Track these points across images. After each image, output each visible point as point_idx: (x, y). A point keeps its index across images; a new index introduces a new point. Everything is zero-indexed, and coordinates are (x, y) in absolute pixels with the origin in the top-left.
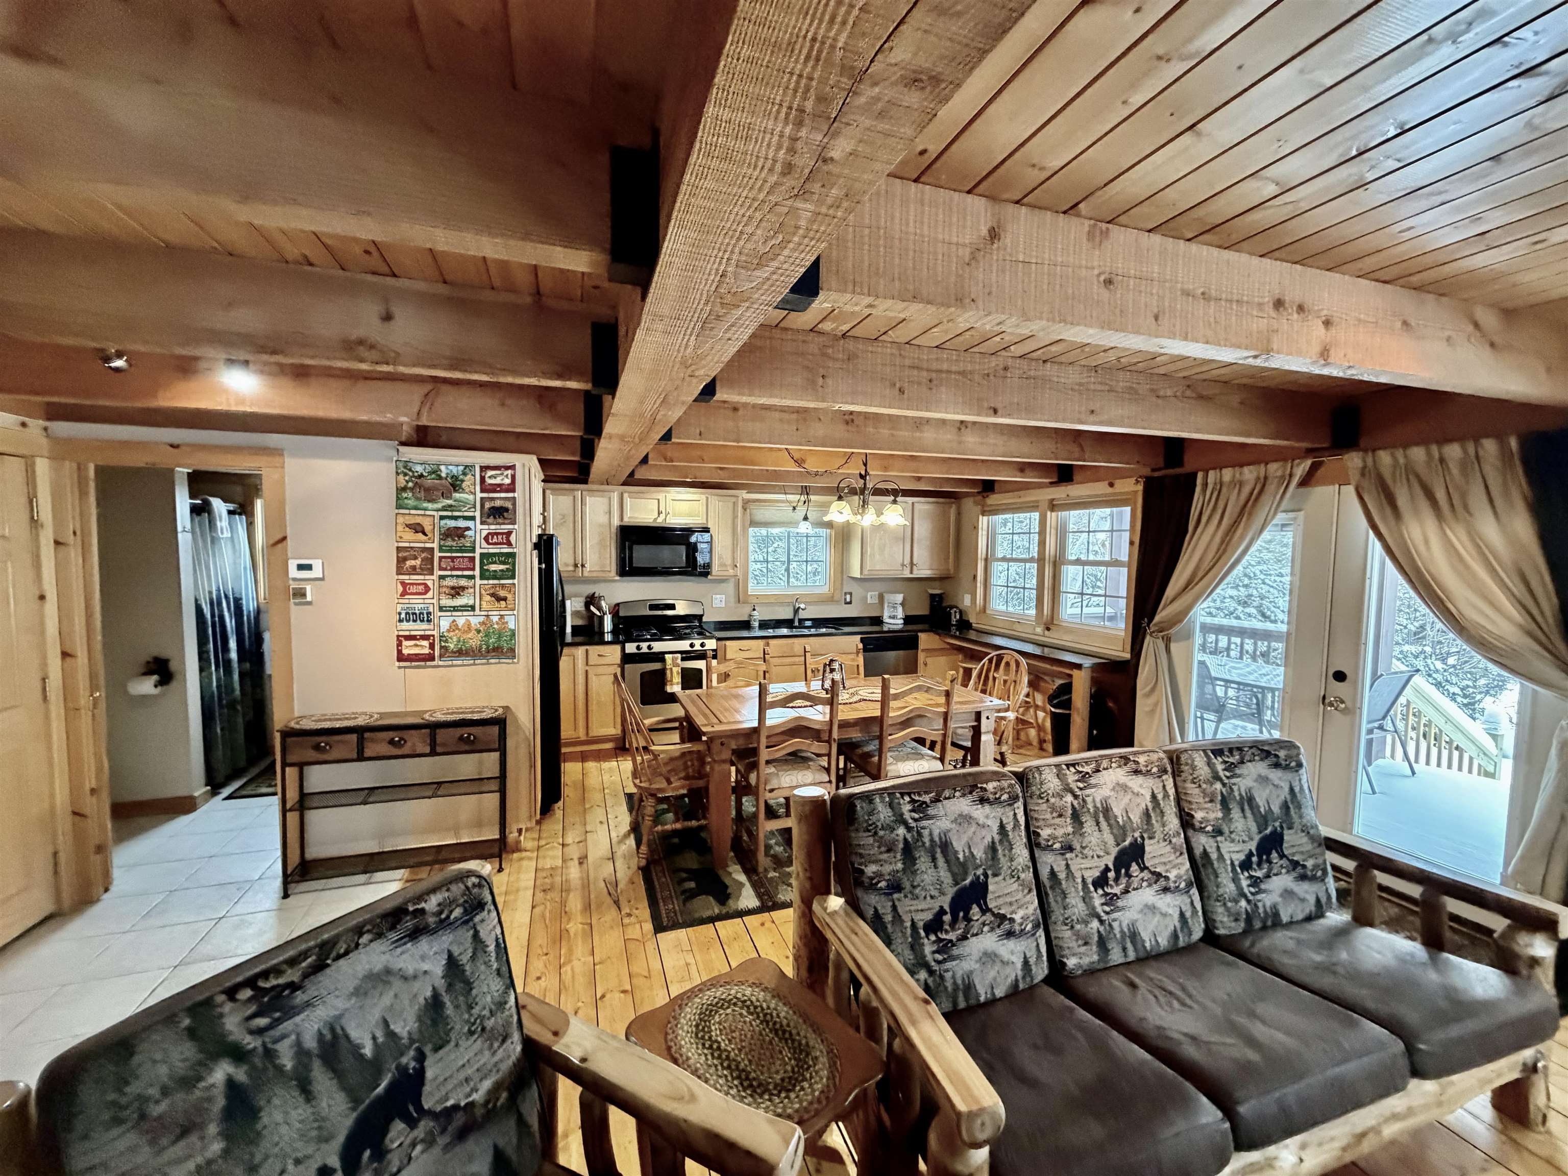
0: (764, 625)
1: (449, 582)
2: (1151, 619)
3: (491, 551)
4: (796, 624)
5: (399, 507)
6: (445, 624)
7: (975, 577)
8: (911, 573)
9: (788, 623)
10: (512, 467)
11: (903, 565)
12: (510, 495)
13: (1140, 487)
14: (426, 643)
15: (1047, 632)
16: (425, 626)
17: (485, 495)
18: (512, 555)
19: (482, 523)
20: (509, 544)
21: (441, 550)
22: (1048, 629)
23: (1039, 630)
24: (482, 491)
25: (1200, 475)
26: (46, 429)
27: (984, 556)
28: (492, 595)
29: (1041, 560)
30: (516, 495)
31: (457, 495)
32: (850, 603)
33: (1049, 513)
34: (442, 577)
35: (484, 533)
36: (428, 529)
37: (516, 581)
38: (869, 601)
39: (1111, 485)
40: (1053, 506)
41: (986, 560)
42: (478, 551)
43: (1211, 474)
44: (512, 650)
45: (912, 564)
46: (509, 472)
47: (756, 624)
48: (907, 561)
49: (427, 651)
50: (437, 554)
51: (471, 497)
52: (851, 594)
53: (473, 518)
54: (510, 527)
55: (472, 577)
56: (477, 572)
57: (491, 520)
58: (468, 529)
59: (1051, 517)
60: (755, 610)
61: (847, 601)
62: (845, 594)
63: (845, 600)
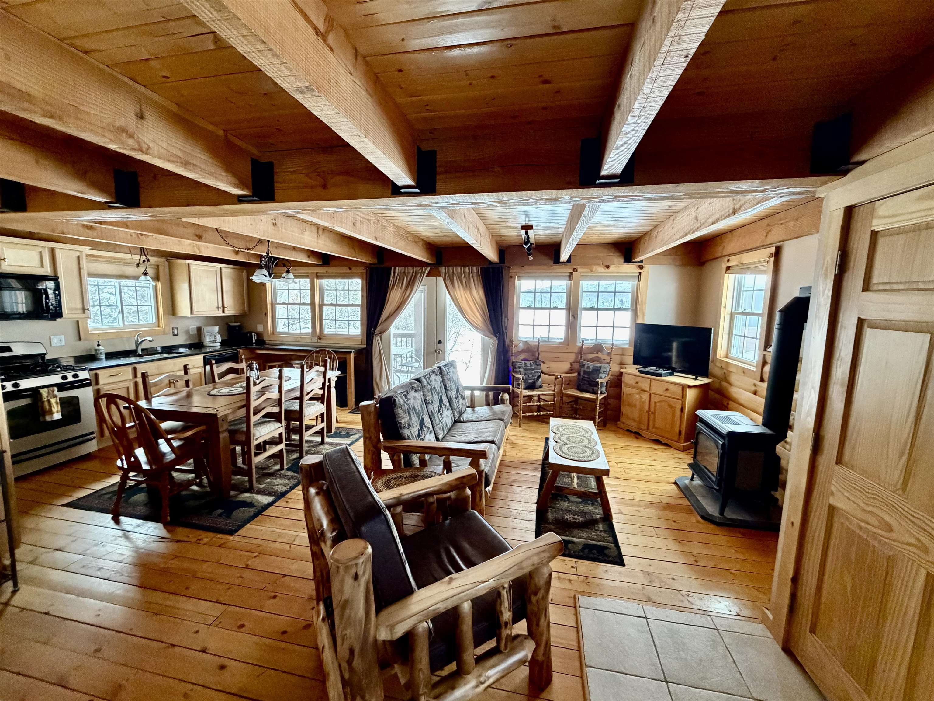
0: (110, 356)
2: (375, 329)
4: (140, 352)
7: (266, 314)
8: (223, 312)
11: (218, 308)
13: (365, 271)
15: (319, 340)
22: (320, 339)
23: (315, 340)
25: (393, 268)
27: (270, 302)
29: (313, 304)
32: (177, 335)
33: (315, 279)
38: (191, 333)
39: (350, 269)
40: (318, 276)
41: (272, 304)
43: (397, 268)
45: (223, 307)
47: (103, 356)
48: (220, 305)
52: (177, 328)
59: (317, 281)
60: (99, 345)
61: (176, 333)
62: (173, 329)
63: (173, 333)
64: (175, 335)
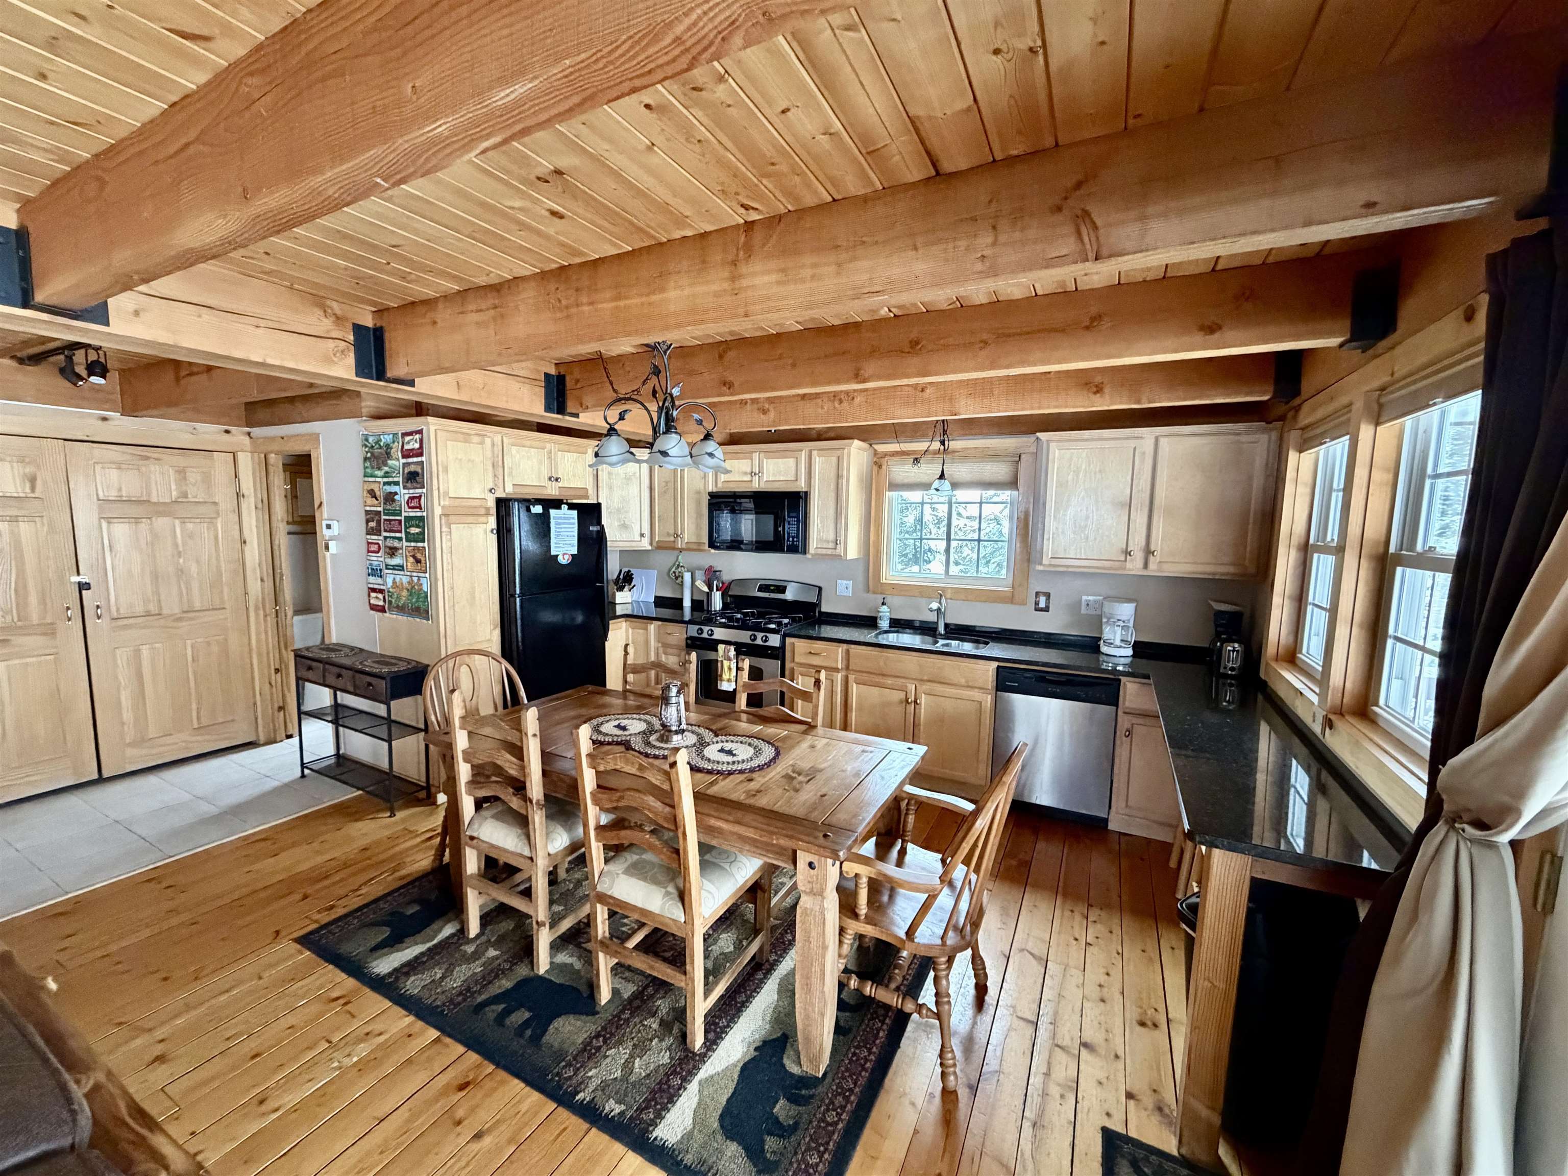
0: (898, 625)
1: (390, 543)
3: (412, 514)
4: (941, 630)
5: (365, 476)
6: (389, 581)
7: (1274, 583)
8: (1146, 565)
9: (927, 629)
10: (420, 432)
11: (1130, 552)
12: (419, 459)
14: (380, 596)
15: (1327, 733)
16: (379, 581)
17: (404, 461)
18: (421, 519)
19: (405, 488)
20: (420, 508)
21: (385, 514)
22: (1331, 725)
24: (404, 457)
26: (249, 434)
28: (414, 557)
30: (424, 459)
31: (390, 462)
32: (1046, 609)
34: (386, 538)
35: (407, 497)
36: (378, 493)
37: (426, 545)
38: (1084, 611)
40: (1370, 411)
41: (1304, 546)
42: (404, 514)
44: (427, 612)
45: (1148, 552)
46: (418, 436)
47: (884, 624)
48: (1135, 545)
49: (381, 603)
50: (383, 517)
51: (396, 463)
52: (1047, 596)
53: (397, 483)
54: (420, 491)
55: (400, 539)
56: (403, 535)
57: (409, 485)
58: (396, 494)
59: (1374, 439)
60: (883, 604)
61: (1042, 604)
62: (1037, 594)
63: (1037, 603)
64: (1041, 610)
